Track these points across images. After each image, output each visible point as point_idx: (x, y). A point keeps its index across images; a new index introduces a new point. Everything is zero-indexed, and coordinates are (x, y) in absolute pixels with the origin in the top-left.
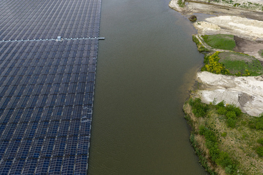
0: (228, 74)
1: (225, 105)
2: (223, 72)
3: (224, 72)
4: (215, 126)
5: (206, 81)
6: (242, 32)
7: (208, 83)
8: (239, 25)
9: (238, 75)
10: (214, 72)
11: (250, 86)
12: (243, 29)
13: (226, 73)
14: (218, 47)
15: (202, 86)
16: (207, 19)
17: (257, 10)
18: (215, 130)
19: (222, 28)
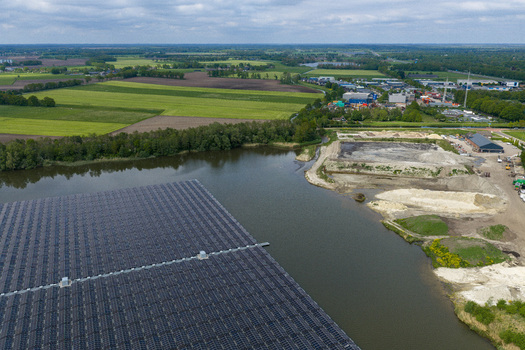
0: (469, 266)
1: (507, 303)
2: (463, 265)
6: (435, 208)
8: (426, 200)
9: (481, 265)
10: (452, 266)
11: (505, 276)
12: (433, 205)
13: (466, 265)
14: (428, 233)
16: (378, 196)
17: (426, 176)
19: (409, 206)
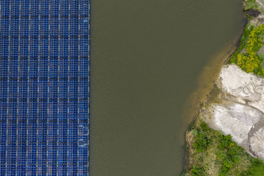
3: (258, 71)
4: (209, 169)
5: (227, 87)
7: (229, 91)
10: (245, 70)
13: (259, 73)
15: (219, 96)
18: (206, 173)
